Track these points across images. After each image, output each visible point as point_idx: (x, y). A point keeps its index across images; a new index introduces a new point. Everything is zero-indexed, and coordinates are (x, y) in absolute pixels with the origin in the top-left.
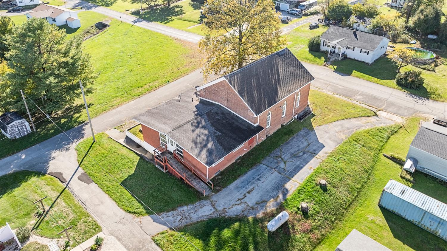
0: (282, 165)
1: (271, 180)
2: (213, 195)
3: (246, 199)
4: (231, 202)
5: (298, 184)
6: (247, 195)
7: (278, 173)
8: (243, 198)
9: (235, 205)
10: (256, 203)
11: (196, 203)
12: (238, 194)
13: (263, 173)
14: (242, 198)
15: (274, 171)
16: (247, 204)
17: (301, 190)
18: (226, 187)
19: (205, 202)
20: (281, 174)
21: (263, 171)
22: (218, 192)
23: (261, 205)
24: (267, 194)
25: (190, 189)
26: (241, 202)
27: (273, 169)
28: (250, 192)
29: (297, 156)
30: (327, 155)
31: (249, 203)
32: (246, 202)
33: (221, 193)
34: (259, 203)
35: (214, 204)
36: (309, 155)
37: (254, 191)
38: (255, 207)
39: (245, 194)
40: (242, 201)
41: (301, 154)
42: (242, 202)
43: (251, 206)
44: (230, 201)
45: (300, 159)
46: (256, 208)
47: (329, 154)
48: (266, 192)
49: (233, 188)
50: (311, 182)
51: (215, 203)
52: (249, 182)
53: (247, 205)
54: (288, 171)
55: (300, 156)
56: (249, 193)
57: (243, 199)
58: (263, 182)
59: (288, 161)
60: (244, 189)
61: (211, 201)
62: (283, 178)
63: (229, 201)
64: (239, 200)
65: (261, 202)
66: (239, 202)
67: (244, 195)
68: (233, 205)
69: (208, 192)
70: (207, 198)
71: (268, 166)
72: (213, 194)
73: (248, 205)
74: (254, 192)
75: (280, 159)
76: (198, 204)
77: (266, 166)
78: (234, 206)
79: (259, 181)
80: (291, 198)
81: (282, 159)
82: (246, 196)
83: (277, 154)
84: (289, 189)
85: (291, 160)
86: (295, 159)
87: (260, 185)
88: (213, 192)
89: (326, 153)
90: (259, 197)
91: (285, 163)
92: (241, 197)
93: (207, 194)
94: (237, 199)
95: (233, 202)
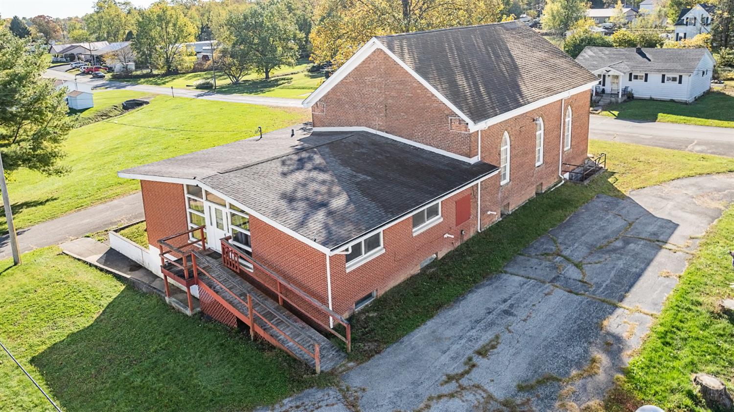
0: (572, 272)
1: (550, 311)
2: (349, 369)
3: (476, 376)
4: (420, 390)
5: (650, 317)
6: (478, 360)
7: (567, 293)
8: (467, 372)
9: (440, 397)
10: (521, 388)
11: (285, 401)
12: (444, 359)
13: (517, 296)
14: (461, 371)
15: (552, 288)
16: (484, 391)
17: (669, 335)
18: (397, 341)
19: (319, 395)
20: (577, 294)
21: (514, 289)
22: (369, 358)
23: (542, 391)
24: (550, 353)
25: (267, 354)
26: (460, 386)
27: (547, 285)
28: (487, 351)
29: (608, 248)
30: (698, 242)
31: (491, 389)
32: (478, 387)
33: (381, 361)
34: (532, 387)
35: (357, 398)
36: (644, 245)
37: (498, 346)
38: (519, 402)
39: (470, 359)
40: (464, 382)
41: (619, 244)
42: (463, 388)
43: (502, 399)
44: (415, 384)
45: (622, 254)
46: (523, 404)
47: (704, 241)
48: (546, 347)
49: (421, 342)
50: (689, 310)
51: (359, 394)
52: (477, 322)
53: (485, 395)
54: (599, 286)
55: (617, 249)
56: (482, 353)
57: (466, 376)
58: (525, 320)
59: (585, 262)
60: (463, 341)
61: (340, 390)
62: (590, 304)
63: (413, 383)
64: (450, 378)
65: (539, 383)
66: (453, 386)
67: (466, 364)
68: (431, 399)
69: (332, 359)
70: (327, 379)
71: (528, 278)
72: (351, 364)
73: (490, 397)
74: (503, 353)
75: (558, 259)
76: (293, 404)
77: (520, 278)
78: (433, 403)
79: (510, 318)
80: (647, 363)
81: (567, 259)
82: (474, 366)
83: (545, 249)
84: (625, 335)
85: (594, 259)
86: (607, 256)
87: (516, 326)
88: (350, 360)
89: (691, 238)
90: (524, 366)
91: (578, 266)
92: (455, 368)
93: (328, 366)
94: (444, 378)
95: (427, 389)
